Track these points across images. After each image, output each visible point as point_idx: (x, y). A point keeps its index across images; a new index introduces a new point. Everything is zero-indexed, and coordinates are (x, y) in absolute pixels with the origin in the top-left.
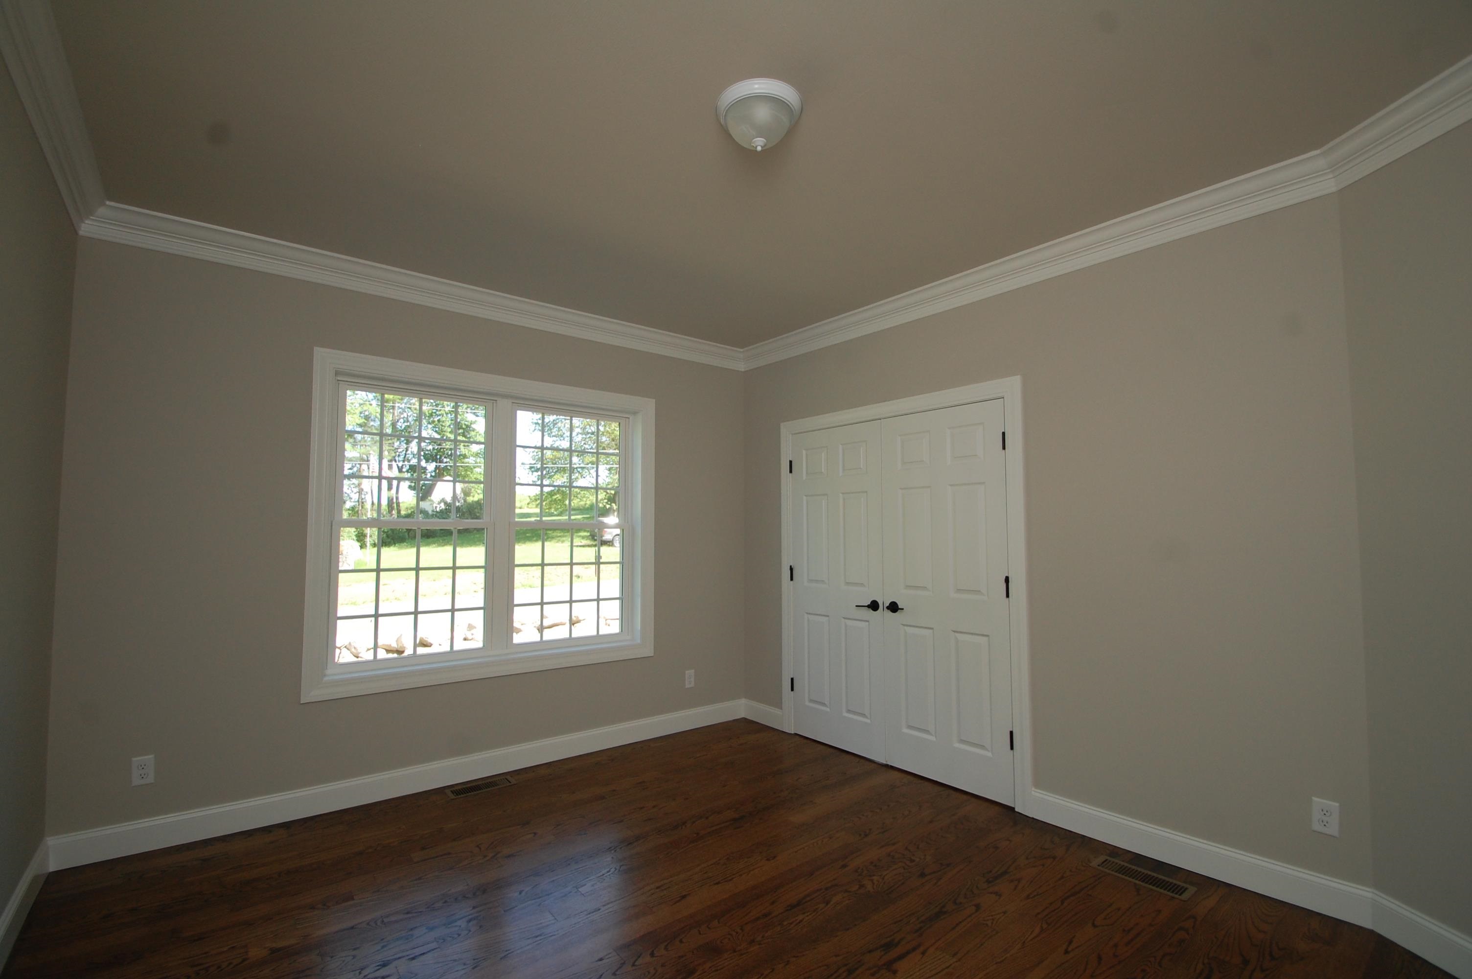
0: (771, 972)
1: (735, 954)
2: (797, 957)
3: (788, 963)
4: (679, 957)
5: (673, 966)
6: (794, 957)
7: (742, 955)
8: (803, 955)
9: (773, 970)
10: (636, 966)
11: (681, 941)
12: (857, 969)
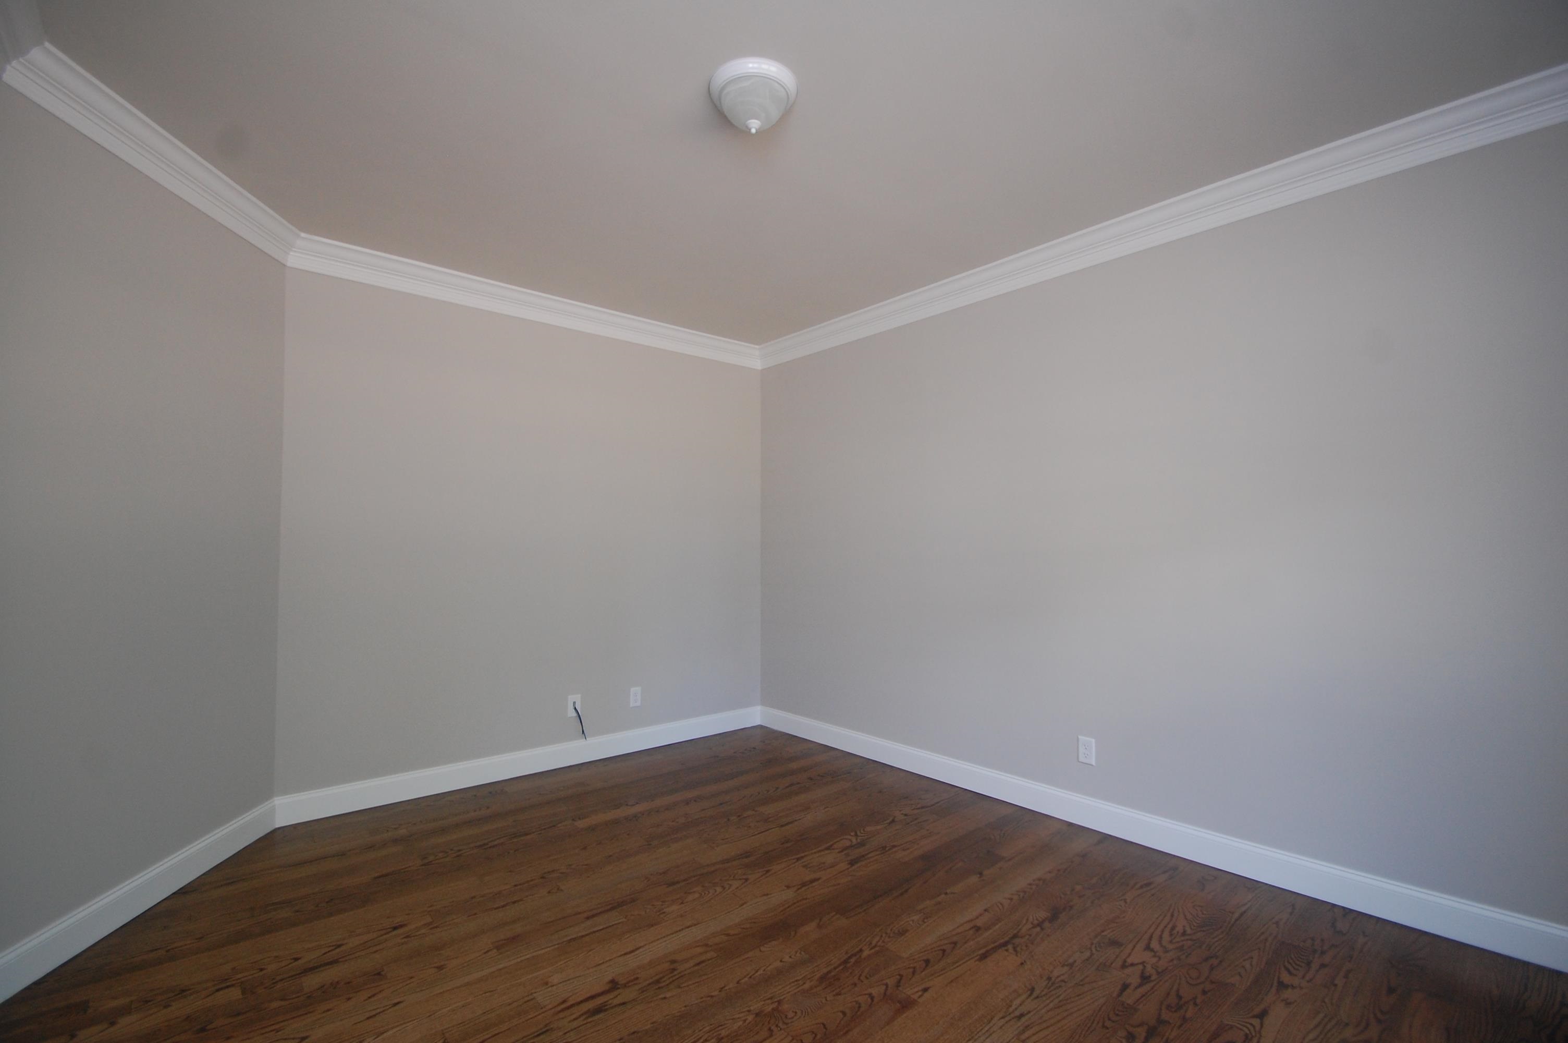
0: (740, 980)
1: (778, 999)
2: (709, 996)
3: (721, 989)
4: (840, 994)
5: (844, 984)
6: (712, 996)
7: (771, 998)
8: (702, 998)
9: (738, 983)
10: (883, 984)
11: (844, 1013)
12: (649, 984)
